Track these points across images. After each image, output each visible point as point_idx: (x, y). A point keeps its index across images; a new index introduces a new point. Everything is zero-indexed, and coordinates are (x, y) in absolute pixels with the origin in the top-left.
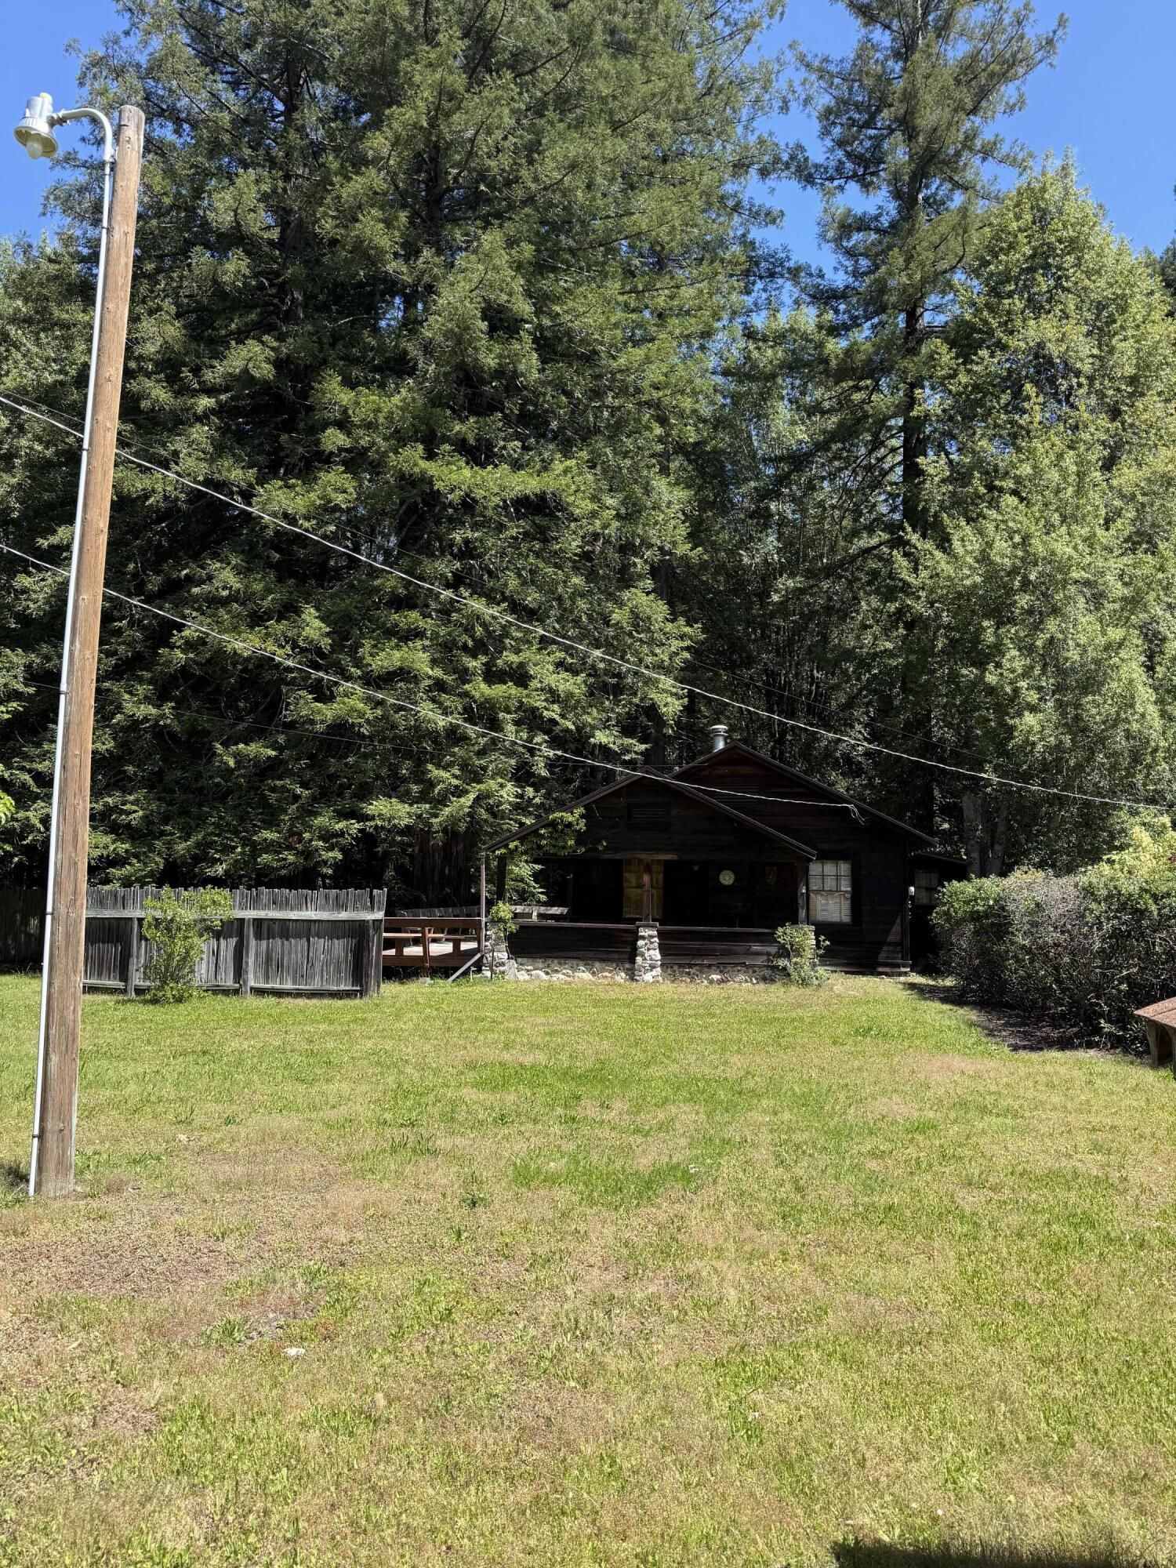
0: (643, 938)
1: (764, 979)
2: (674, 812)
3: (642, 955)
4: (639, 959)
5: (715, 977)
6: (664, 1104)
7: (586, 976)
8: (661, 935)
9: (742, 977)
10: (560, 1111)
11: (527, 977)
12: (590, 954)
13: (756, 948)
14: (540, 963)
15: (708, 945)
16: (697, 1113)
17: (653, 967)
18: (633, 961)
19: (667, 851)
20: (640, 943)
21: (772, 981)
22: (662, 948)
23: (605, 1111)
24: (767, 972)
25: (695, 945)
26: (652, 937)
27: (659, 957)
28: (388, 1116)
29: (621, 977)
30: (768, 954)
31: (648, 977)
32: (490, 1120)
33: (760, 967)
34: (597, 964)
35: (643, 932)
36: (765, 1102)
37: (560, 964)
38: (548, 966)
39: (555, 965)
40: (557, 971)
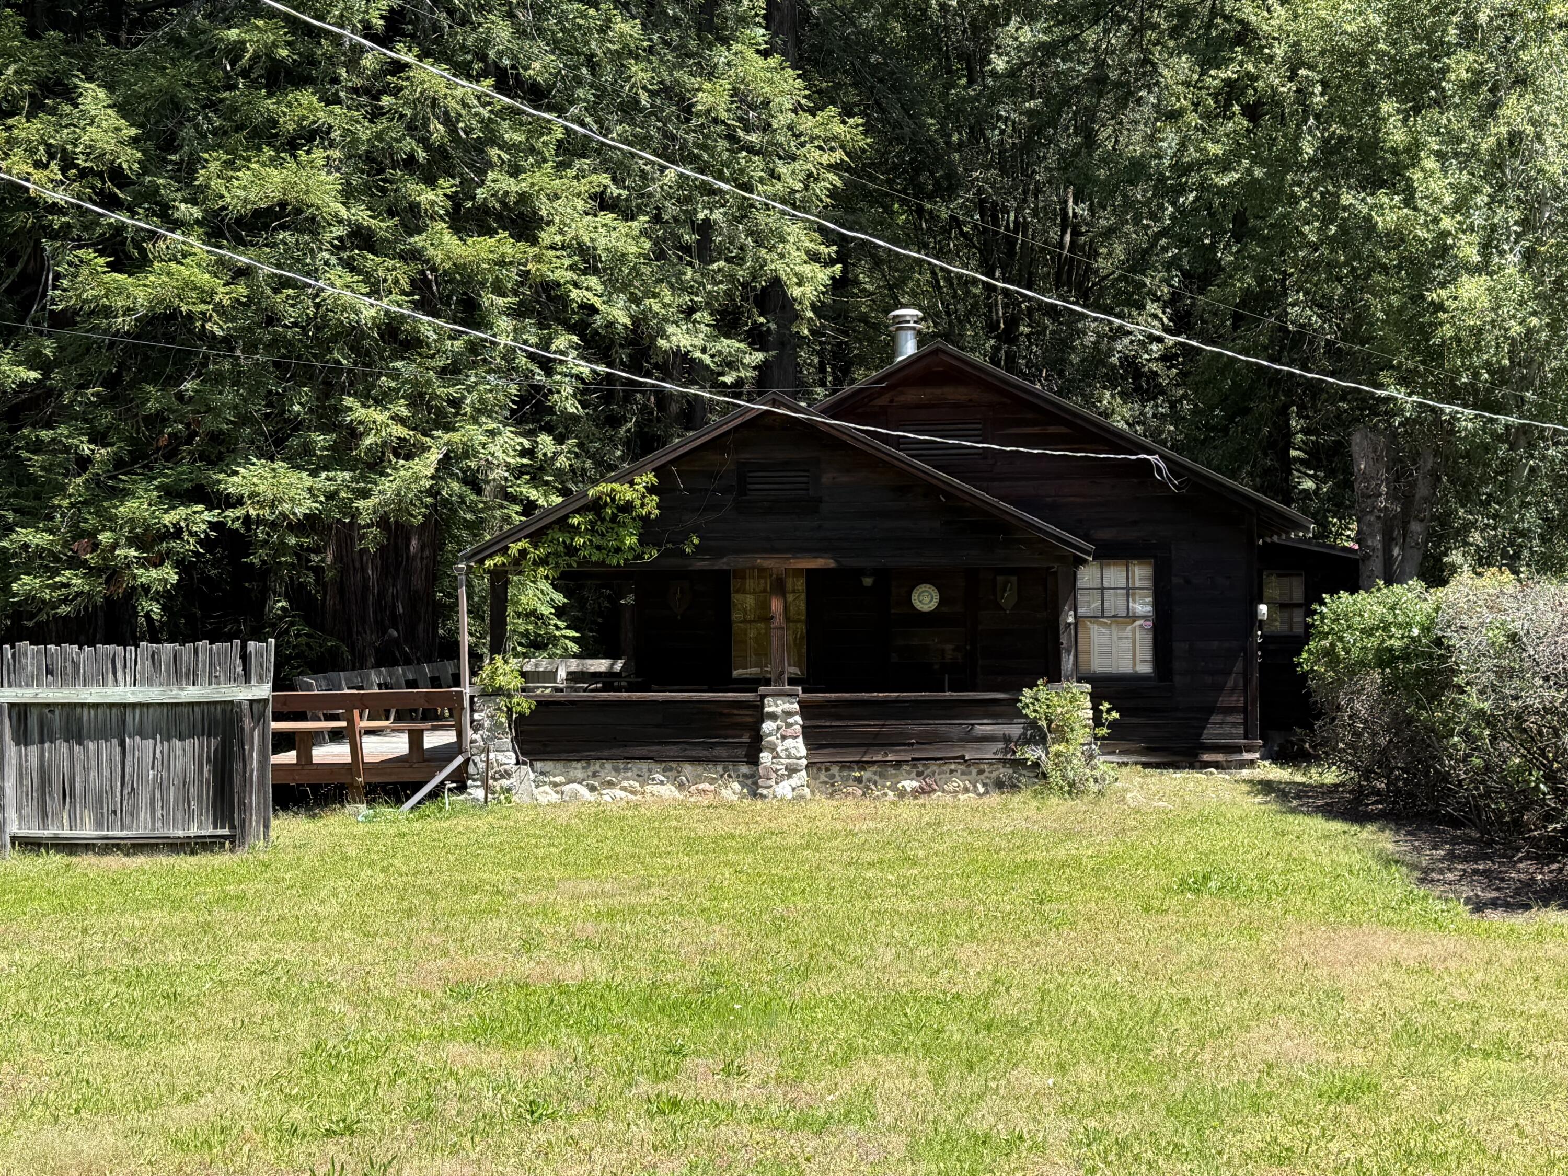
0: (773, 717)
1: (999, 785)
2: (826, 479)
3: (772, 748)
4: (765, 757)
5: (909, 784)
6: (846, 1059)
7: (668, 791)
8: (806, 709)
9: (957, 782)
10: (644, 1086)
11: (554, 797)
12: (672, 750)
13: (984, 728)
14: (578, 770)
15: (892, 726)
16: (914, 1076)
17: (792, 771)
18: (754, 761)
19: (816, 551)
20: (768, 726)
21: (1014, 787)
22: (811, 737)
23: (734, 1081)
24: (1004, 772)
25: (871, 726)
26: (789, 714)
27: (803, 751)
28: (297, 1114)
29: (732, 791)
30: (1007, 739)
31: (784, 789)
32: (508, 1112)
33: (990, 762)
34: (688, 769)
35: (771, 706)
36: (1039, 1045)
37: (617, 770)
38: (594, 775)
39: (607, 771)
40: (610, 784)
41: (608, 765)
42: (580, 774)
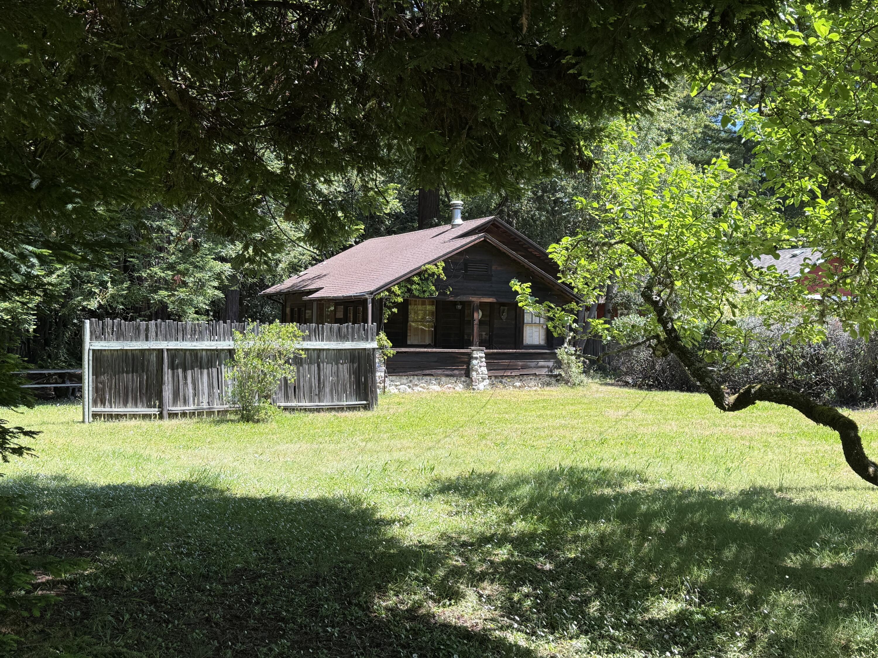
0: (476, 358)
3: (477, 371)
4: (474, 373)
5: (518, 384)
7: (437, 388)
8: (487, 356)
11: (396, 391)
12: (439, 372)
13: (542, 363)
15: (513, 362)
17: (483, 379)
18: (468, 374)
19: (489, 295)
20: (474, 362)
22: (490, 367)
24: (548, 379)
25: (506, 362)
27: (486, 372)
29: (460, 387)
30: (548, 367)
31: (481, 386)
33: (543, 375)
34: (444, 379)
35: (476, 354)
37: (419, 380)
38: (411, 381)
39: (415, 380)
40: (416, 385)
41: (416, 377)
42: (405, 381)
